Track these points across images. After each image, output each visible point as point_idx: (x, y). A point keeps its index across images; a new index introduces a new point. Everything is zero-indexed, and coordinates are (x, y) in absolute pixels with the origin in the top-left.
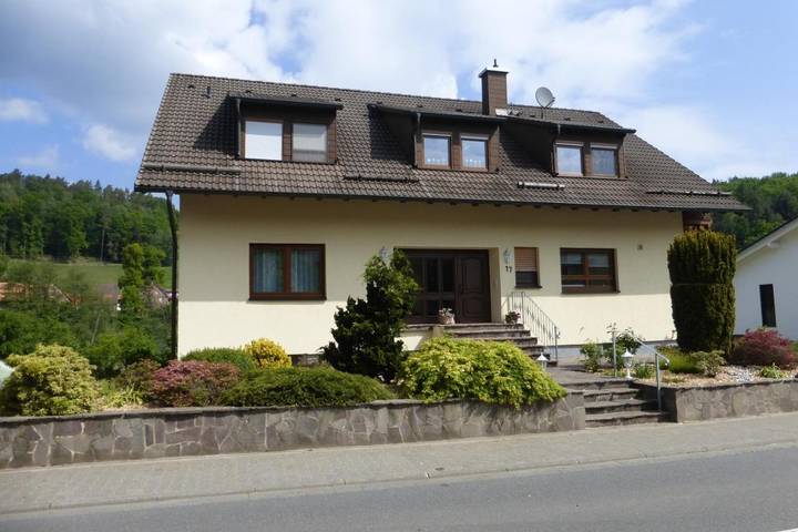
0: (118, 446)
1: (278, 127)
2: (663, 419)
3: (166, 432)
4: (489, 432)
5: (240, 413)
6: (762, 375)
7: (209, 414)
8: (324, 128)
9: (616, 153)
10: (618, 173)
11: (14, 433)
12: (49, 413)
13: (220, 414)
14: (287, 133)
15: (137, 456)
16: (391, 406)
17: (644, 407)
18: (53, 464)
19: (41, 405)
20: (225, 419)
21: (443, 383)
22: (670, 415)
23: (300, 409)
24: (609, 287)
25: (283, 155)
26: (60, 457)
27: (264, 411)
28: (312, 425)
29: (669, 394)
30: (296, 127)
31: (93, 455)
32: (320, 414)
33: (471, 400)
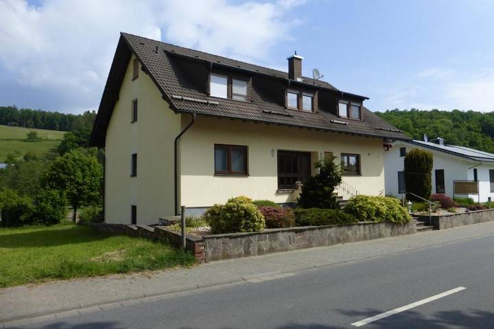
0: (280, 246)
1: (225, 80)
2: (434, 229)
3: (296, 238)
4: (392, 235)
5: (319, 229)
6: (449, 211)
7: (310, 229)
8: (246, 83)
9: (360, 108)
10: (360, 118)
11: (244, 240)
12: (254, 231)
13: (313, 229)
14: (230, 84)
15: (286, 250)
16: (364, 224)
17: (425, 225)
18: (258, 255)
19: (250, 227)
20: (314, 232)
21: (378, 213)
22: (436, 227)
23: (338, 226)
24: (356, 173)
25: (228, 96)
26: (260, 252)
27: (326, 228)
28: (342, 233)
29: (437, 218)
30: (234, 81)
31: (272, 250)
32: (344, 228)
33: (387, 221)
